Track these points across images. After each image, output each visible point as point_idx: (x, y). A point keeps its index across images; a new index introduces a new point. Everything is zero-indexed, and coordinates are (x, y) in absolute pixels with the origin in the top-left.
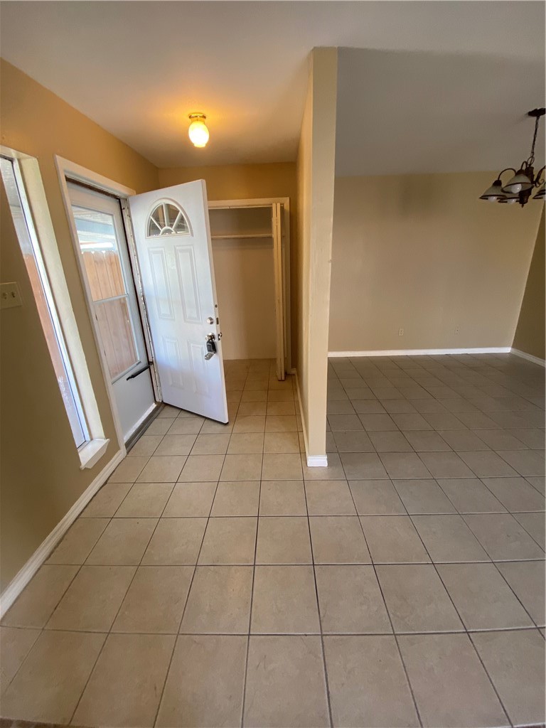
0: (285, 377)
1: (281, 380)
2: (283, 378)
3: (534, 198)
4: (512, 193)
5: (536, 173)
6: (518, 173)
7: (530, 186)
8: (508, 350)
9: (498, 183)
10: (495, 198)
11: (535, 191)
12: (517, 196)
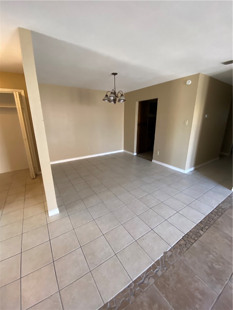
0: (36, 177)
1: (34, 179)
2: (34, 177)
3: (118, 102)
4: (110, 99)
5: (117, 94)
6: (112, 93)
7: (115, 98)
8: (122, 151)
9: (107, 96)
10: (107, 101)
11: (117, 99)
12: (113, 100)
